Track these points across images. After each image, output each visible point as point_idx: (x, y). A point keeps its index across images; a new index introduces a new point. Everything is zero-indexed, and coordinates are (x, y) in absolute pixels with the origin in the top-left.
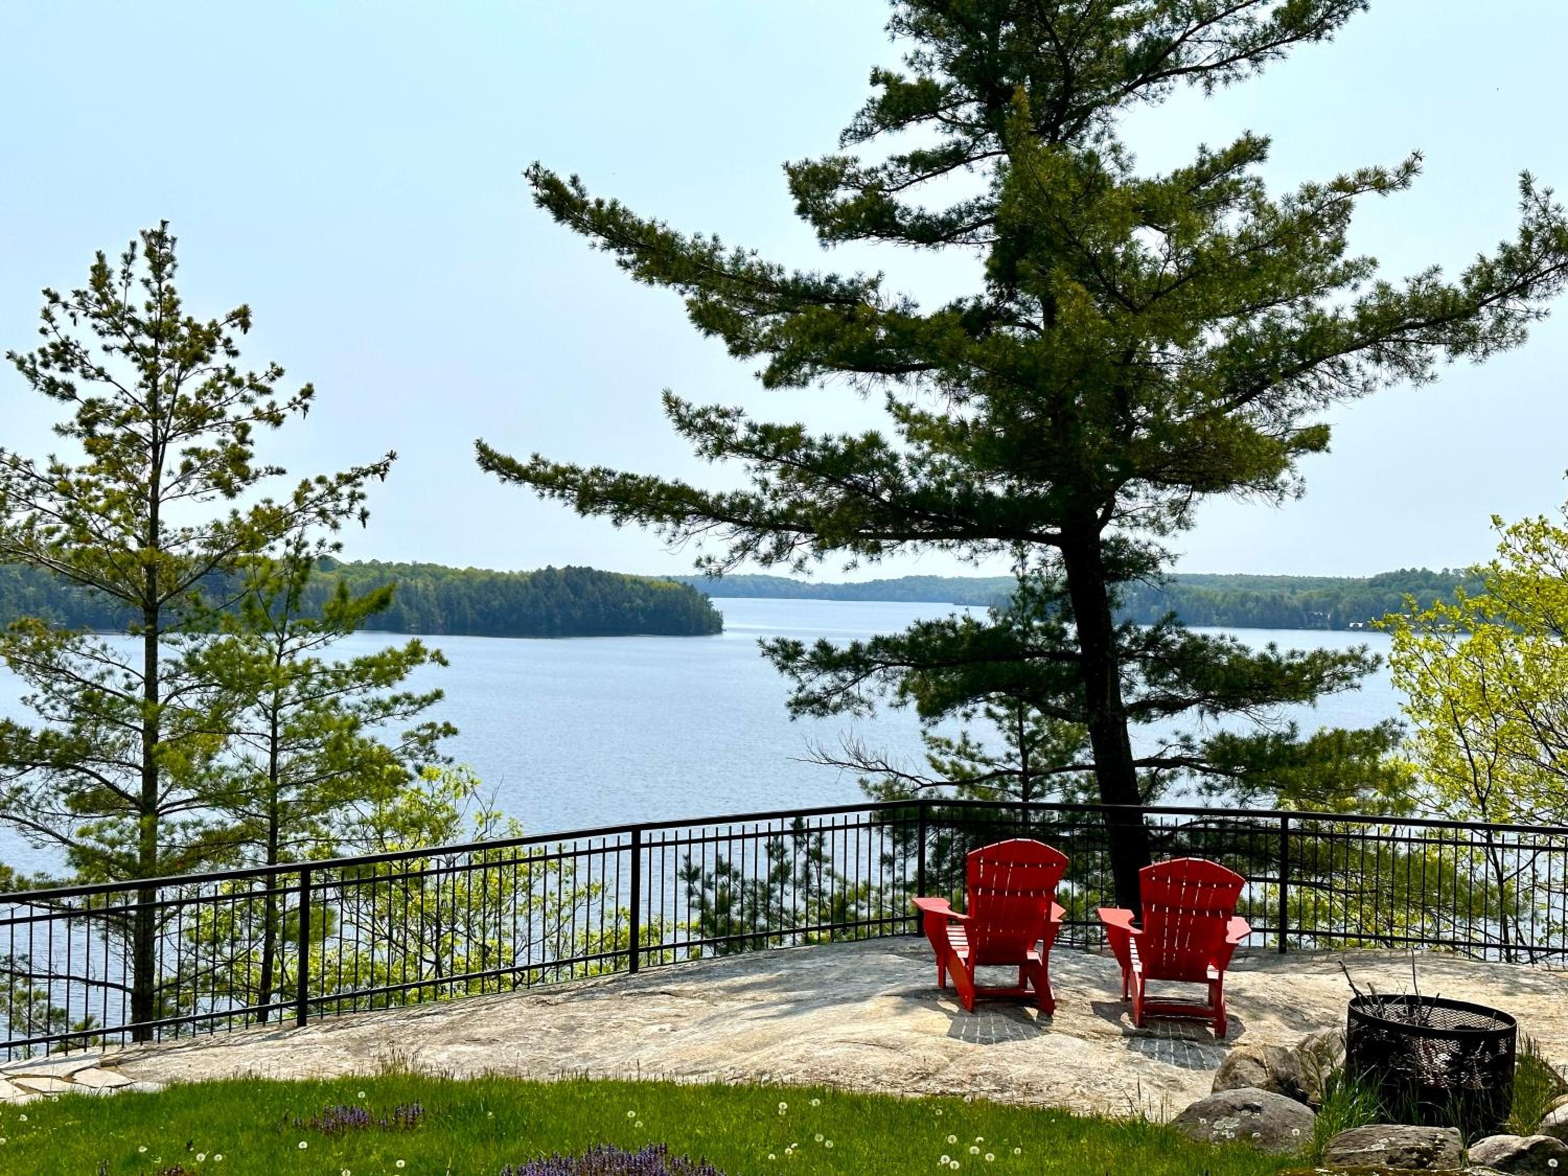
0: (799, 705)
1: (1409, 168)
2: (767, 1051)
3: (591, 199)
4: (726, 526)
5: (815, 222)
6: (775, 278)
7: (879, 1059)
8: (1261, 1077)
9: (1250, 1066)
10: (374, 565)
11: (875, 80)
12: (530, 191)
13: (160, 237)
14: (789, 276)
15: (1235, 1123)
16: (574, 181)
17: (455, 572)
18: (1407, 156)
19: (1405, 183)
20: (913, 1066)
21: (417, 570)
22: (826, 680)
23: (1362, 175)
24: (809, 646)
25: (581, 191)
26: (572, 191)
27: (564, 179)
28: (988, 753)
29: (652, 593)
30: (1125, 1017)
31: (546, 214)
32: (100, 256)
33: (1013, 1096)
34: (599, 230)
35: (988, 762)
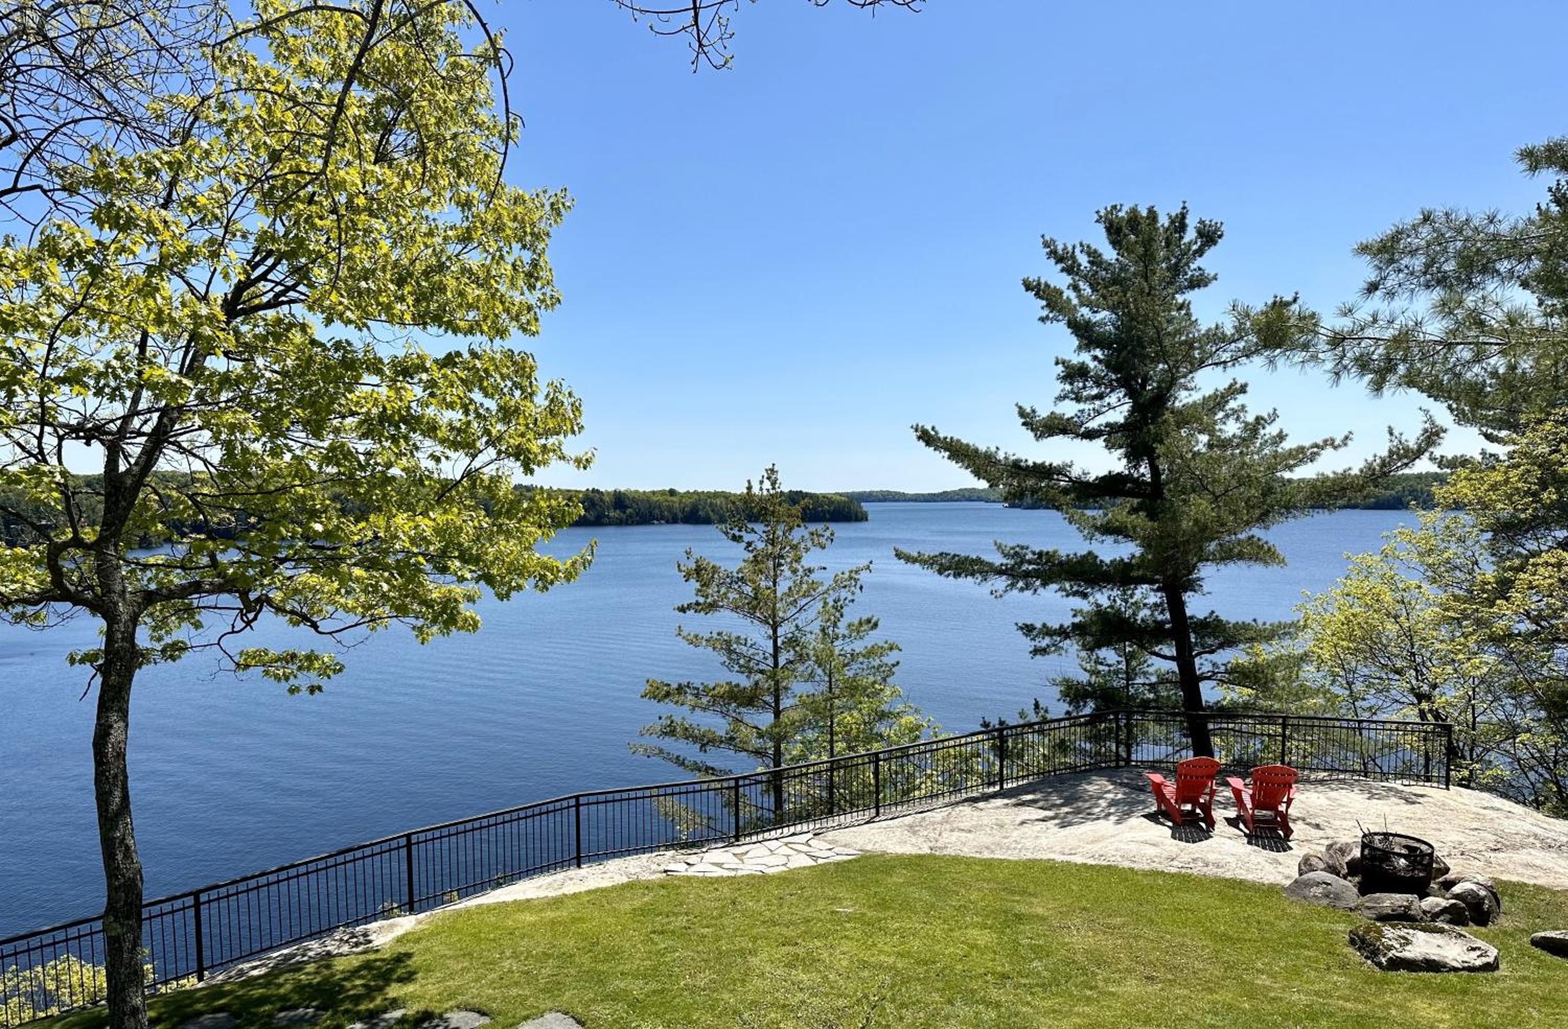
0: (1036, 651)
1: (1346, 438)
2: (1100, 845)
3: (941, 435)
4: (1004, 577)
5: (1032, 430)
6: (1022, 464)
7: (1151, 851)
8: (1322, 865)
9: (1317, 860)
10: (695, 492)
11: (1057, 363)
12: (914, 435)
13: (772, 470)
14: (1030, 463)
15: (1320, 890)
16: (933, 428)
17: (735, 495)
18: (1346, 433)
19: (1345, 445)
20: (1165, 854)
21: (716, 495)
22: (1047, 641)
23: (1325, 441)
24: (1038, 625)
25: (937, 433)
26: (933, 433)
27: (929, 428)
28: (1110, 662)
29: (833, 502)
30: (1241, 826)
31: (922, 444)
32: (749, 482)
33: (1211, 871)
34: (946, 450)
35: (1109, 666)
